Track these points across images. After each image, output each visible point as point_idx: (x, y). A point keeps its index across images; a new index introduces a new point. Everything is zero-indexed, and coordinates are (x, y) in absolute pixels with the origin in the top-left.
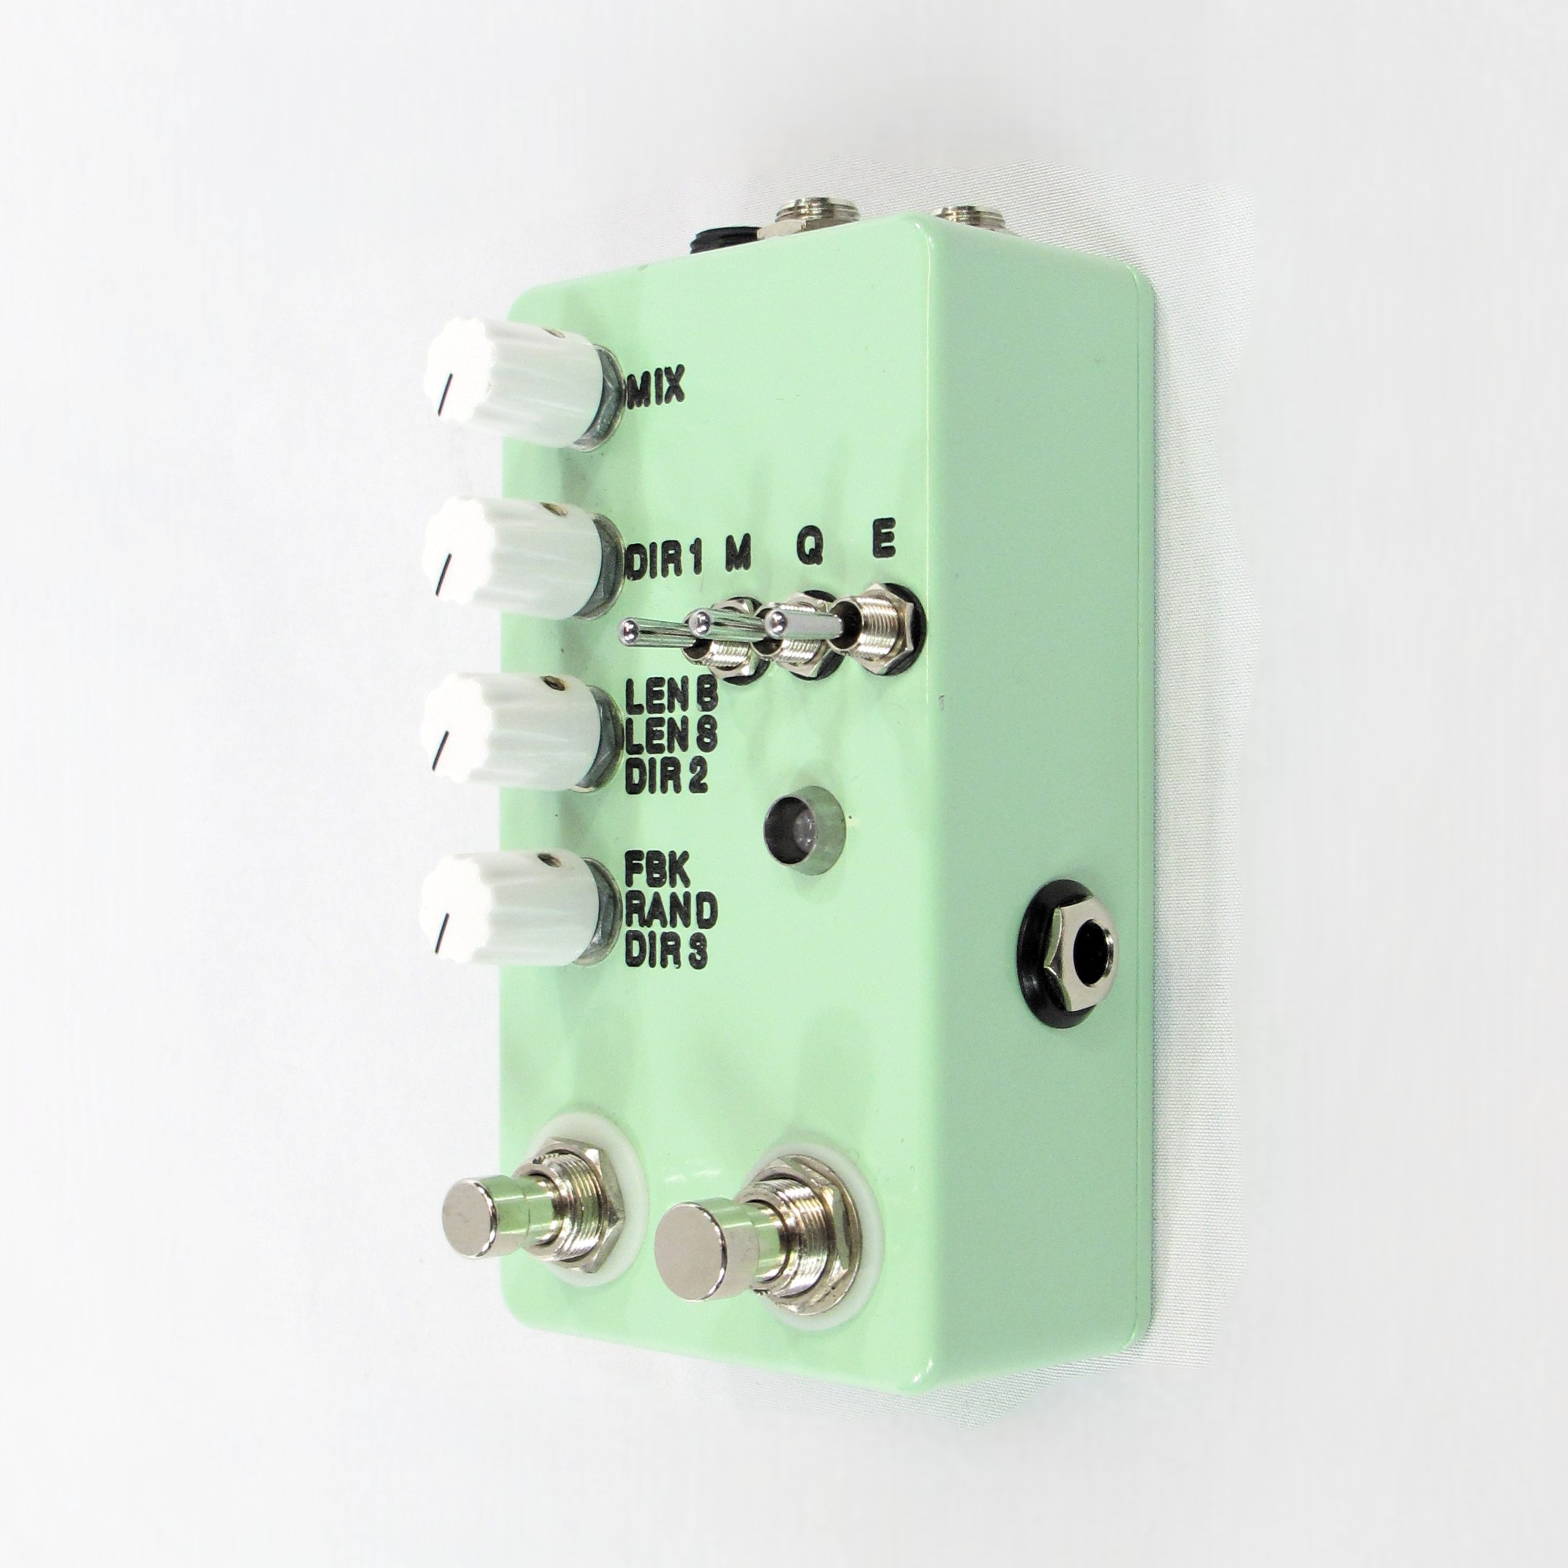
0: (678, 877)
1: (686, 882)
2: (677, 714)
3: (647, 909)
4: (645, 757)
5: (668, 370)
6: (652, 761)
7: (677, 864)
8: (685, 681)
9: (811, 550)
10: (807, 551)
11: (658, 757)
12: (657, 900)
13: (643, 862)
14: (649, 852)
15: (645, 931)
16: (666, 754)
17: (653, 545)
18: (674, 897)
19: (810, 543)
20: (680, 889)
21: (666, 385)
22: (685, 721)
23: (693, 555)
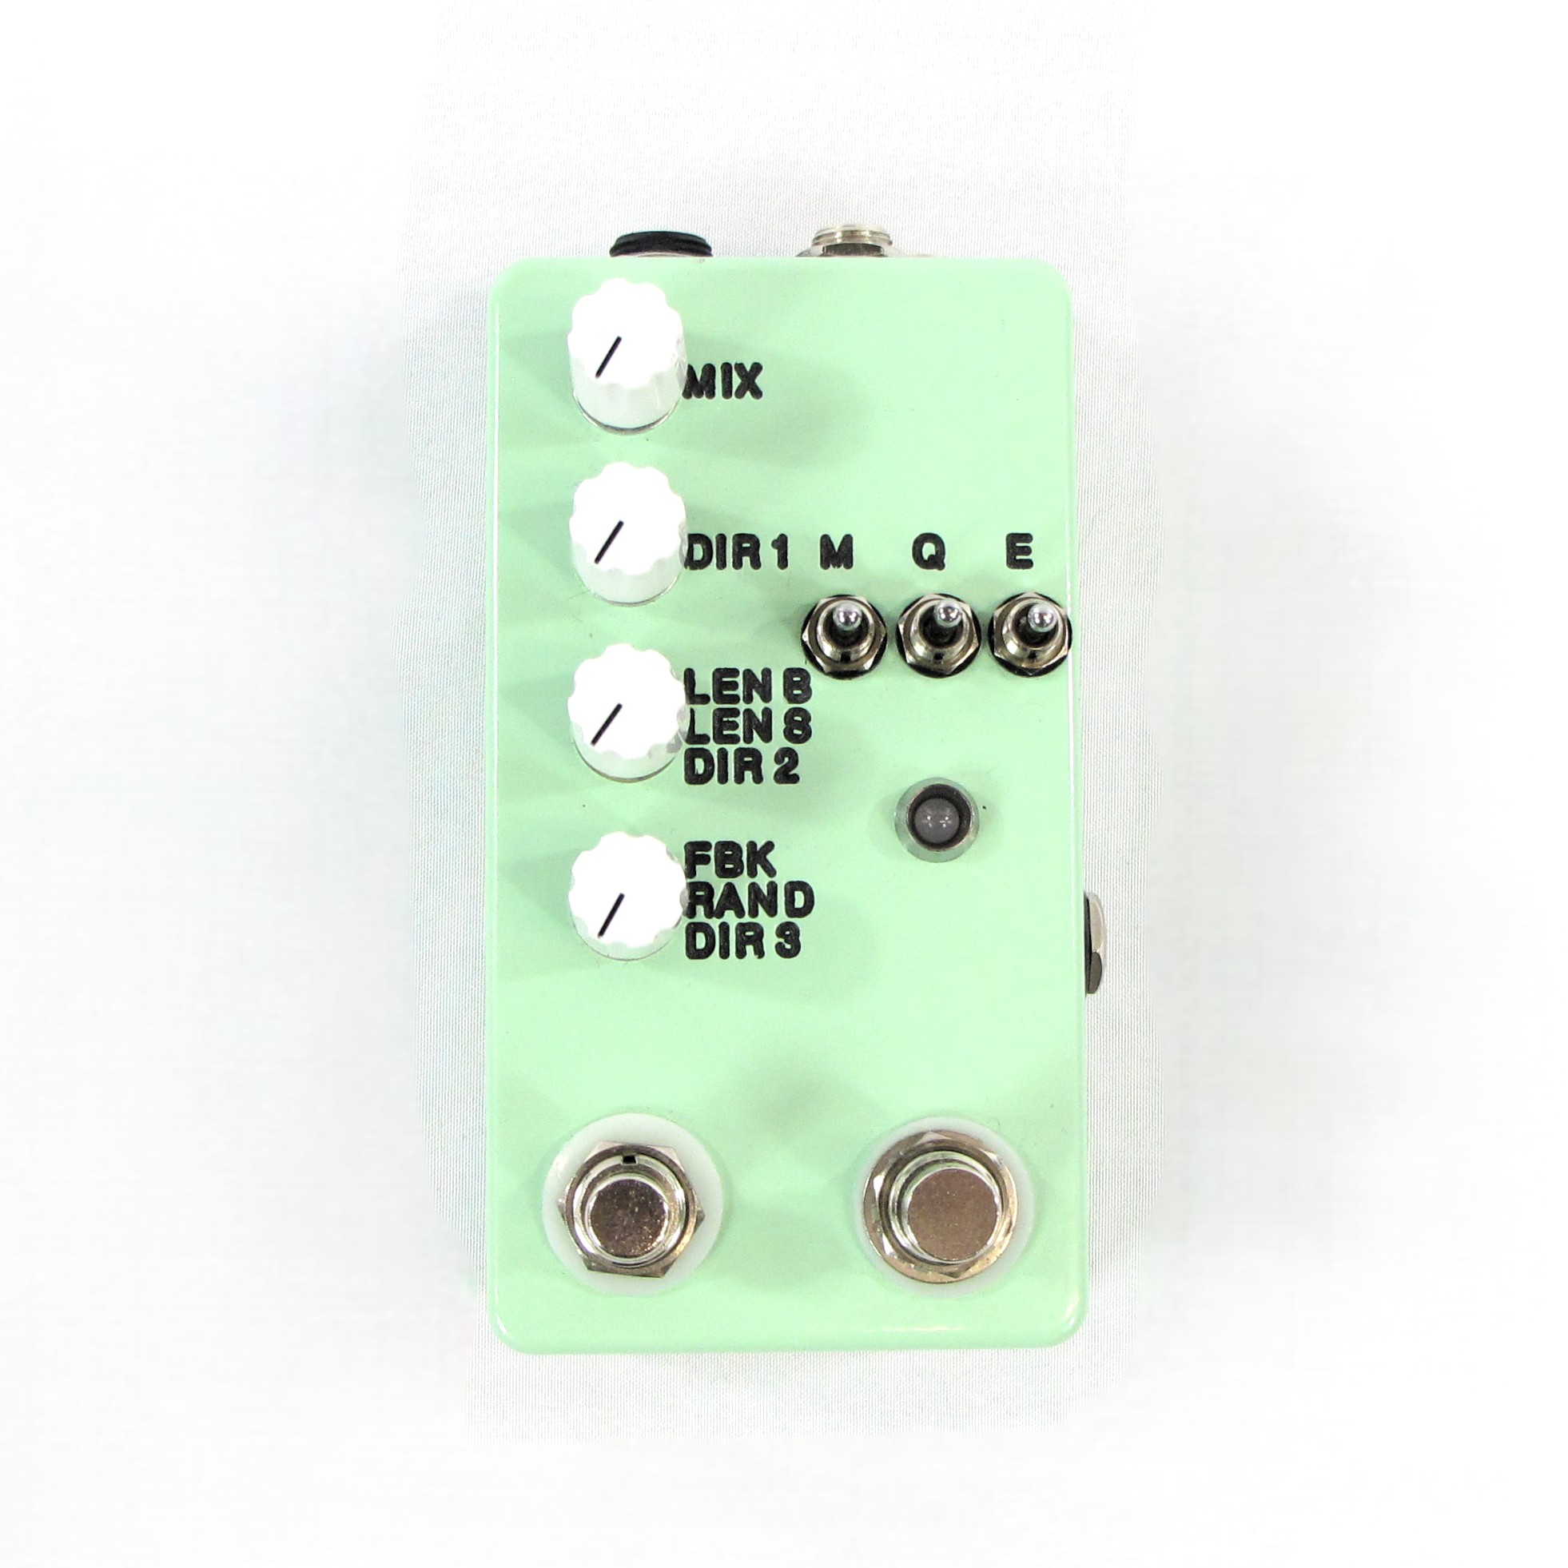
0: (759, 868)
1: (771, 871)
2: (757, 706)
3: (716, 901)
4: (713, 748)
5: (740, 367)
6: (723, 754)
7: (759, 855)
8: (767, 673)
9: (931, 557)
10: (926, 557)
11: (731, 749)
12: (731, 890)
13: (712, 853)
14: (718, 843)
15: (715, 923)
16: (742, 744)
17: (722, 538)
18: (754, 889)
19: (929, 549)
20: (762, 880)
21: (736, 381)
22: (767, 713)
23: (776, 552)
